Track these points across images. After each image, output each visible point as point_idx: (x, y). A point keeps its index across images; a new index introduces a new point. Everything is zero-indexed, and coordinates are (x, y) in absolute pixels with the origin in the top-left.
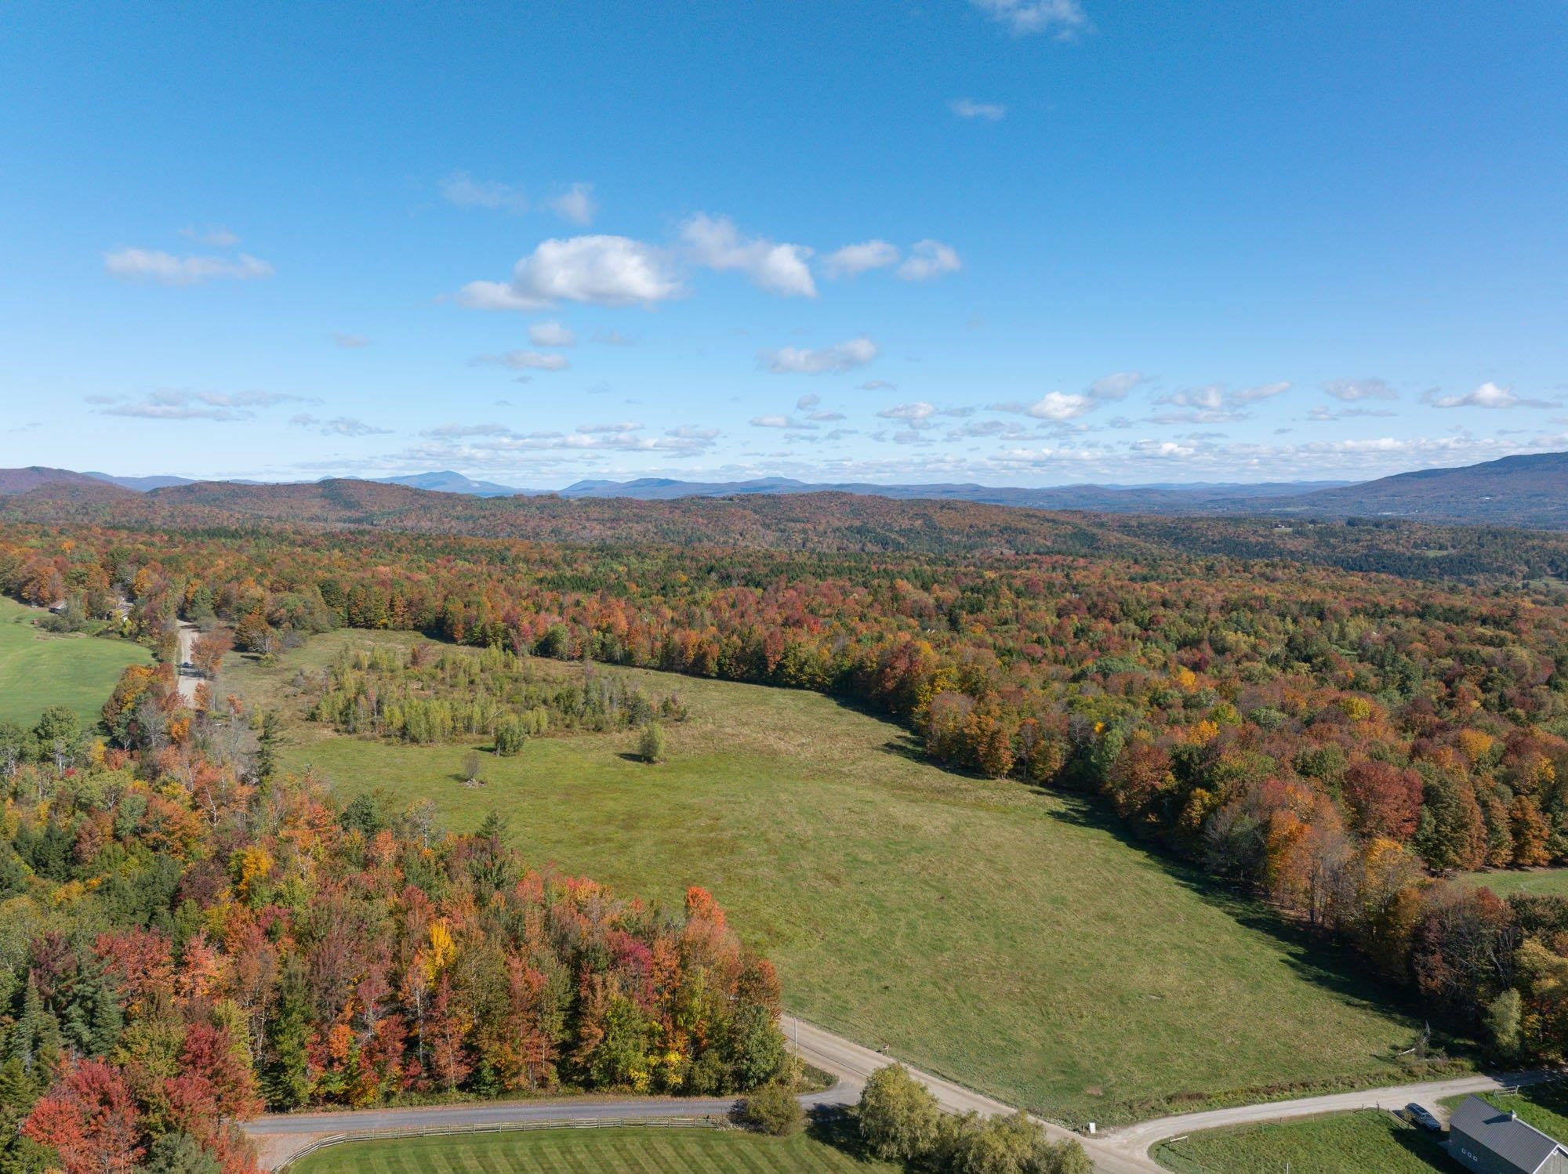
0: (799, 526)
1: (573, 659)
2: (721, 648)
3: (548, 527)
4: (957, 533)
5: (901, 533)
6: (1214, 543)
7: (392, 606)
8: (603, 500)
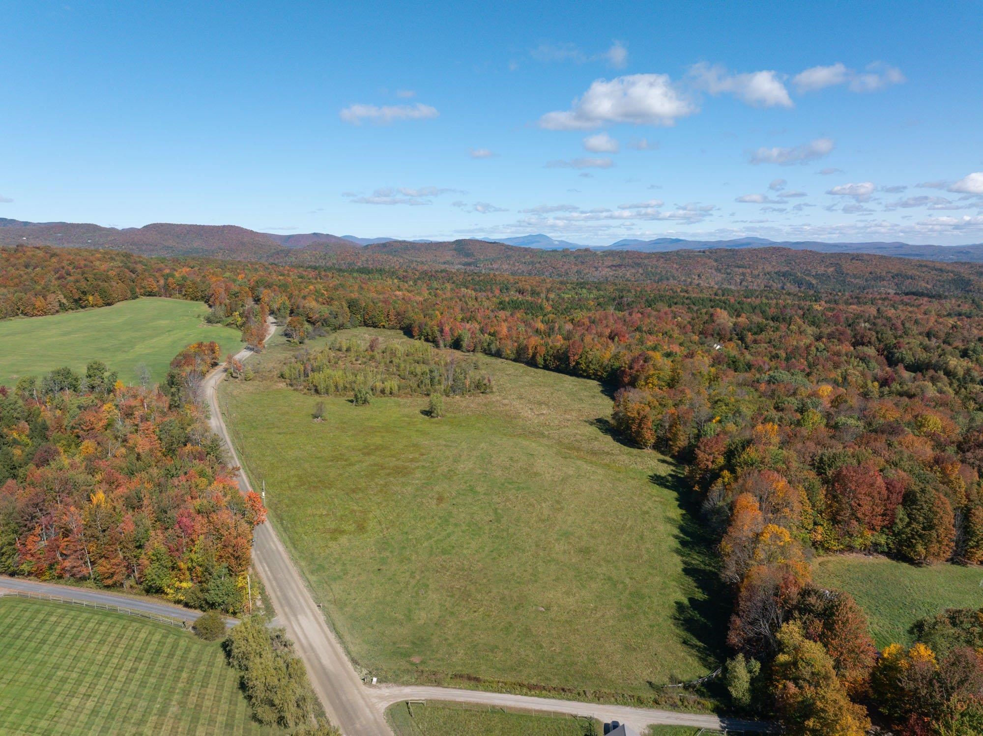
1: (469, 351)
3: (576, 269)
4: (859, 278)
5: (816, 276)
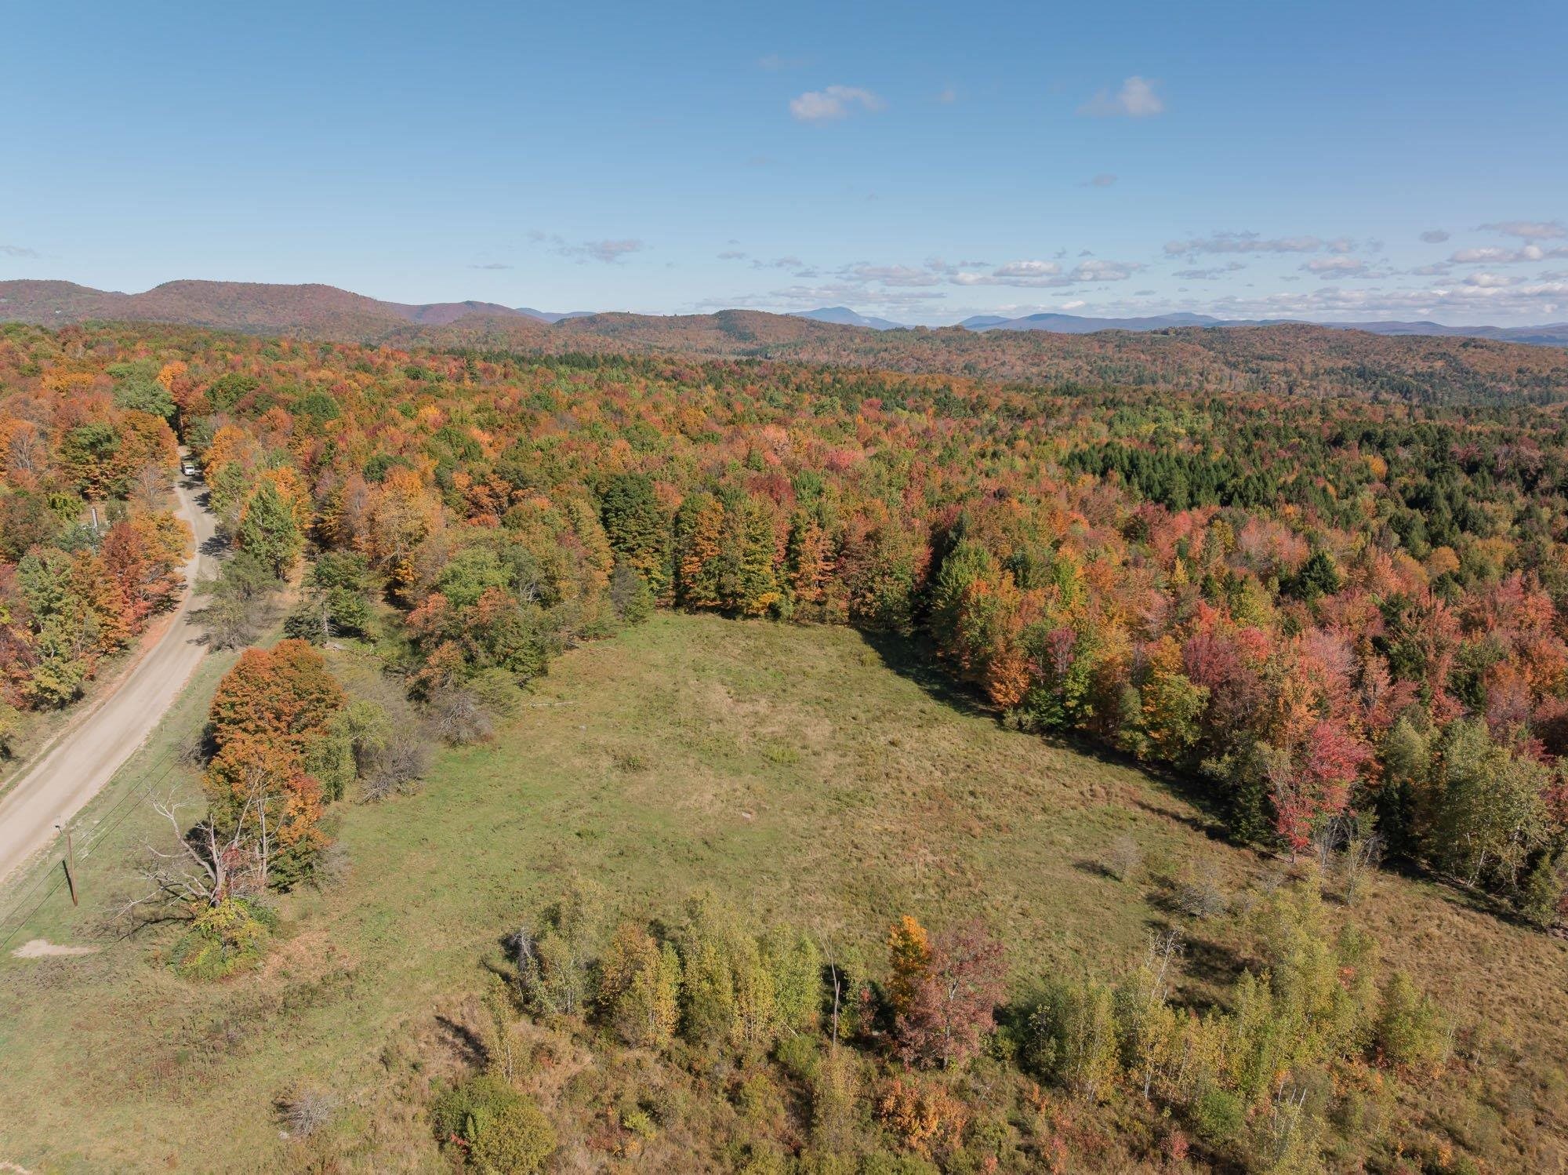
0: (1278, 366)
3: (960, 362)
7: (792, 557)
8: (1015, 333)
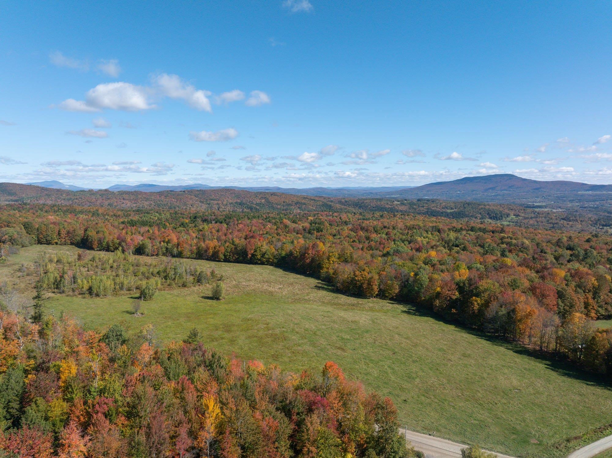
0: (216, 202)
1: (153, 255)
2: (225, 248)
3: (107, 203)
4: (279, 205)
5: (257, 204)
6: (373, 208)
7: (59, 234)
8: (129, 192)
